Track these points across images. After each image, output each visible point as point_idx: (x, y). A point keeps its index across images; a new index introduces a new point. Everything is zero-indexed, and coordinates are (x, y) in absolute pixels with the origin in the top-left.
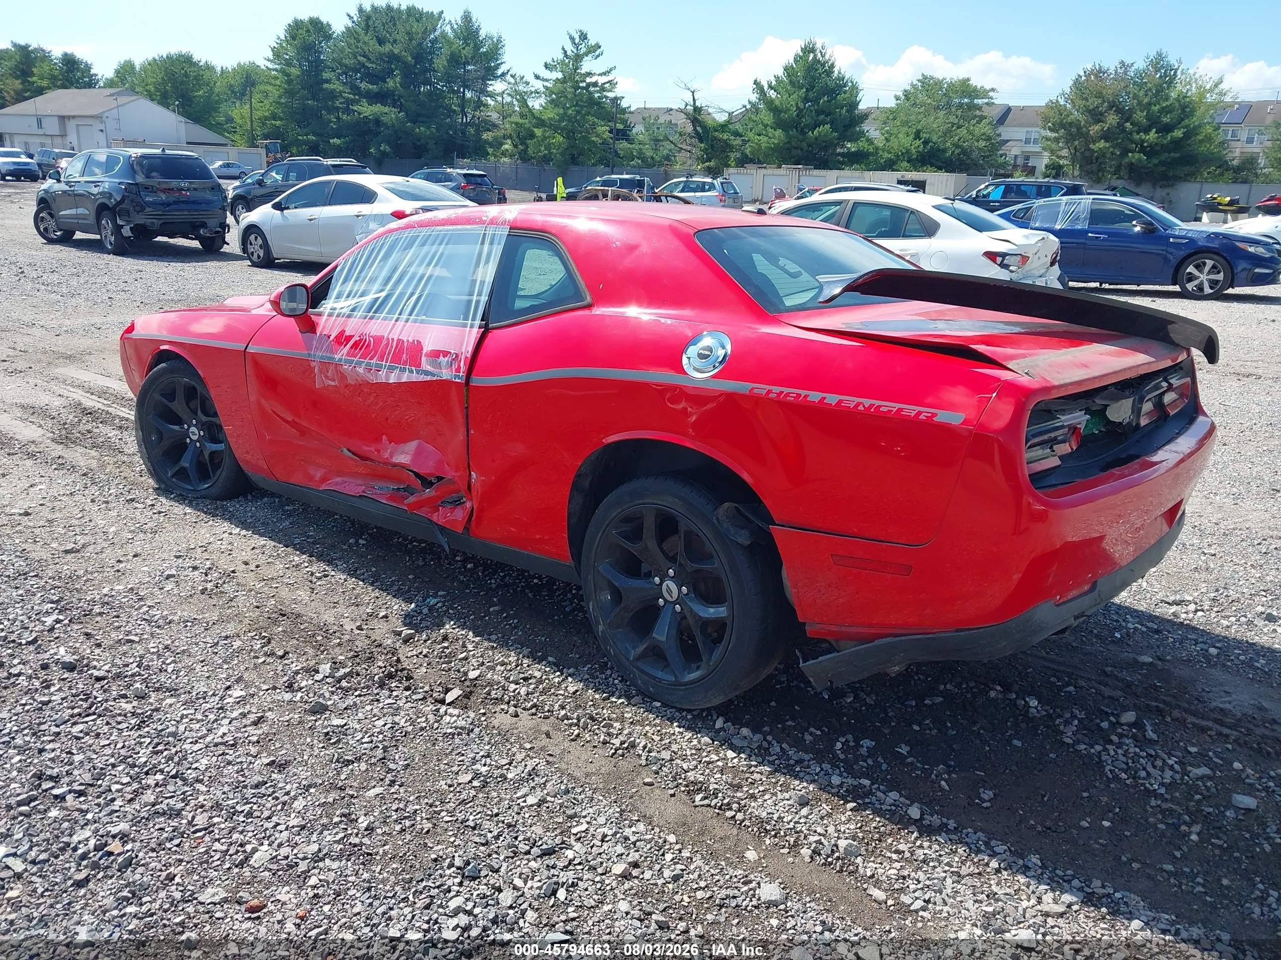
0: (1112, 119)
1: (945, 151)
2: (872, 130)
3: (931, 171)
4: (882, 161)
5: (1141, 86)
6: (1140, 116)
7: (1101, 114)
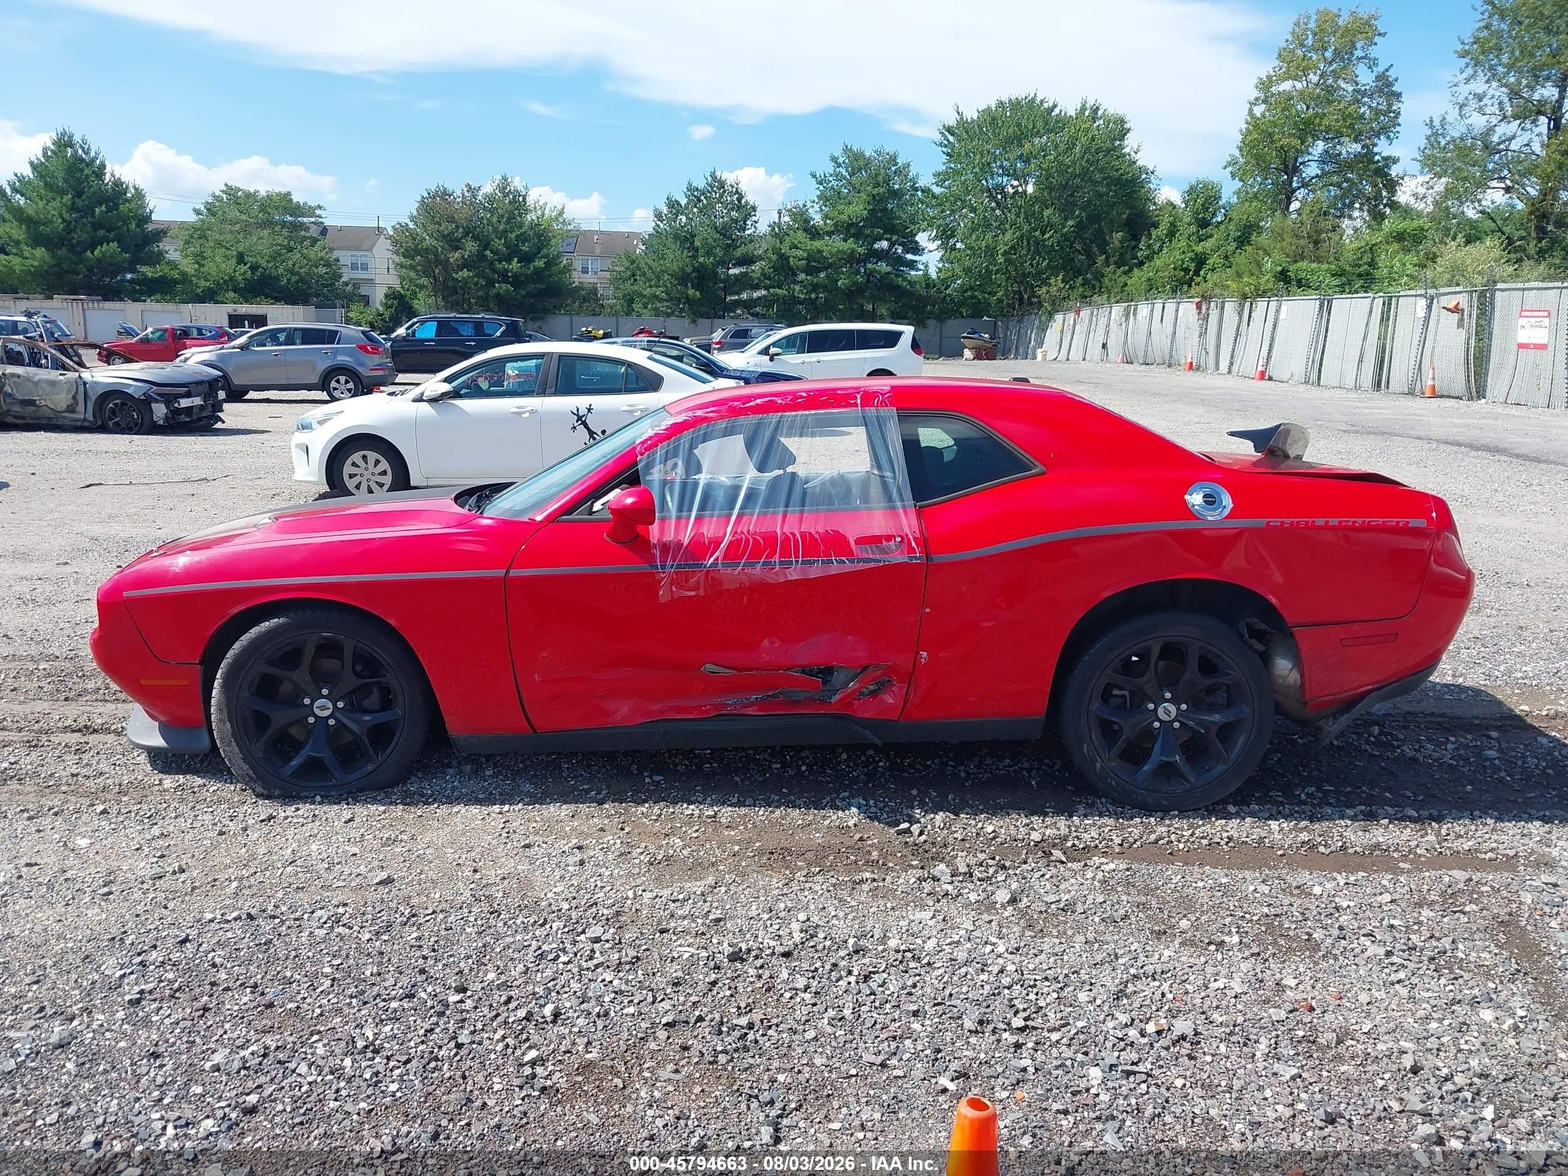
0: (471, 246)
1: (277, 278)
2: (172, 251)
3: (267, 303)
4: (199, 291)
5: (492, 211)
6: (498, 244)
7: (458, 240)
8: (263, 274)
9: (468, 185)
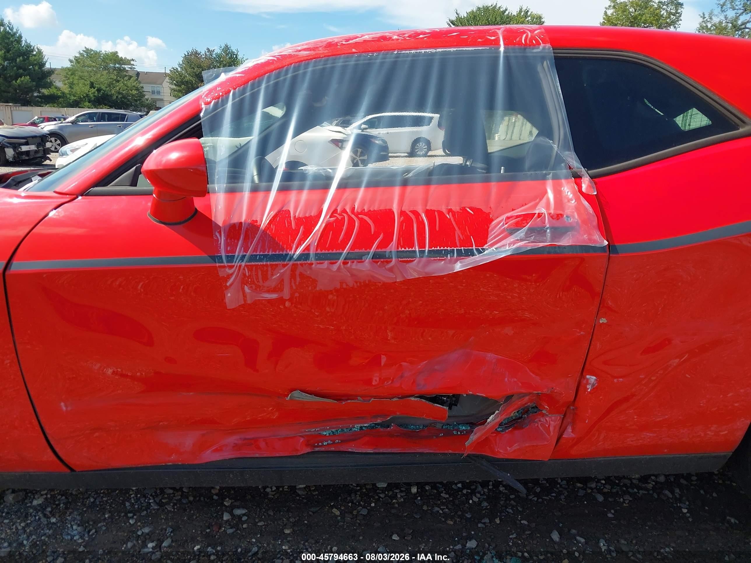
1: (111, 96)
2: (57, 81)
4: (71, 102)
5: (220, 62)
8: (103, 93)
9: (208, 49)
